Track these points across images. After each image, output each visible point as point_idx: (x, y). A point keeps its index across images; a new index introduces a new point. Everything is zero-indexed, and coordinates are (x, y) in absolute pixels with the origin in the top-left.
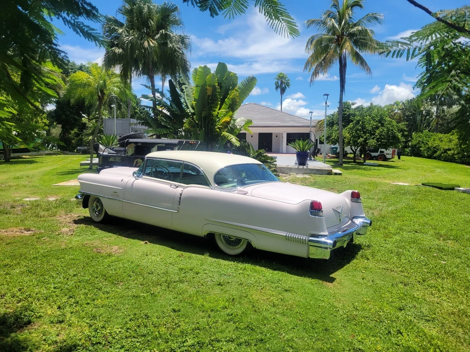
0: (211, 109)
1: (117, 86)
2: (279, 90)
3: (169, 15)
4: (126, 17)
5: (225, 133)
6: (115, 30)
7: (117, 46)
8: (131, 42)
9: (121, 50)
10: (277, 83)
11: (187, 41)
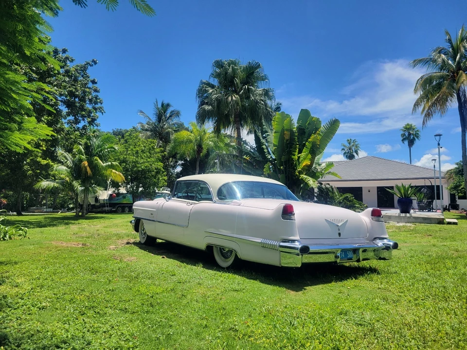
0: (290, 153)
1: (212, 141)
2: (406, 142)
3: (253, 73)
4: (216, 80)
5: (303, 176)
6: (206, 91)
7: (207, 104)
8: (217, 99)
9: (210, 107)
10: (403, 135)
11: (271, 94)
